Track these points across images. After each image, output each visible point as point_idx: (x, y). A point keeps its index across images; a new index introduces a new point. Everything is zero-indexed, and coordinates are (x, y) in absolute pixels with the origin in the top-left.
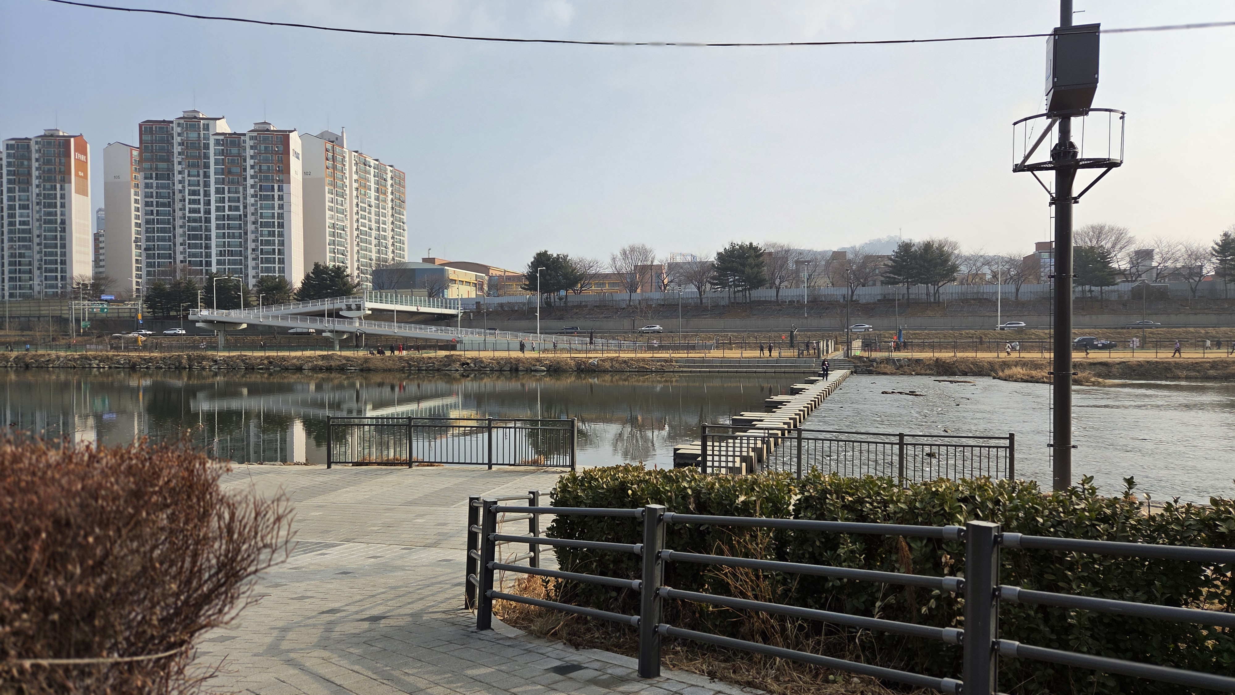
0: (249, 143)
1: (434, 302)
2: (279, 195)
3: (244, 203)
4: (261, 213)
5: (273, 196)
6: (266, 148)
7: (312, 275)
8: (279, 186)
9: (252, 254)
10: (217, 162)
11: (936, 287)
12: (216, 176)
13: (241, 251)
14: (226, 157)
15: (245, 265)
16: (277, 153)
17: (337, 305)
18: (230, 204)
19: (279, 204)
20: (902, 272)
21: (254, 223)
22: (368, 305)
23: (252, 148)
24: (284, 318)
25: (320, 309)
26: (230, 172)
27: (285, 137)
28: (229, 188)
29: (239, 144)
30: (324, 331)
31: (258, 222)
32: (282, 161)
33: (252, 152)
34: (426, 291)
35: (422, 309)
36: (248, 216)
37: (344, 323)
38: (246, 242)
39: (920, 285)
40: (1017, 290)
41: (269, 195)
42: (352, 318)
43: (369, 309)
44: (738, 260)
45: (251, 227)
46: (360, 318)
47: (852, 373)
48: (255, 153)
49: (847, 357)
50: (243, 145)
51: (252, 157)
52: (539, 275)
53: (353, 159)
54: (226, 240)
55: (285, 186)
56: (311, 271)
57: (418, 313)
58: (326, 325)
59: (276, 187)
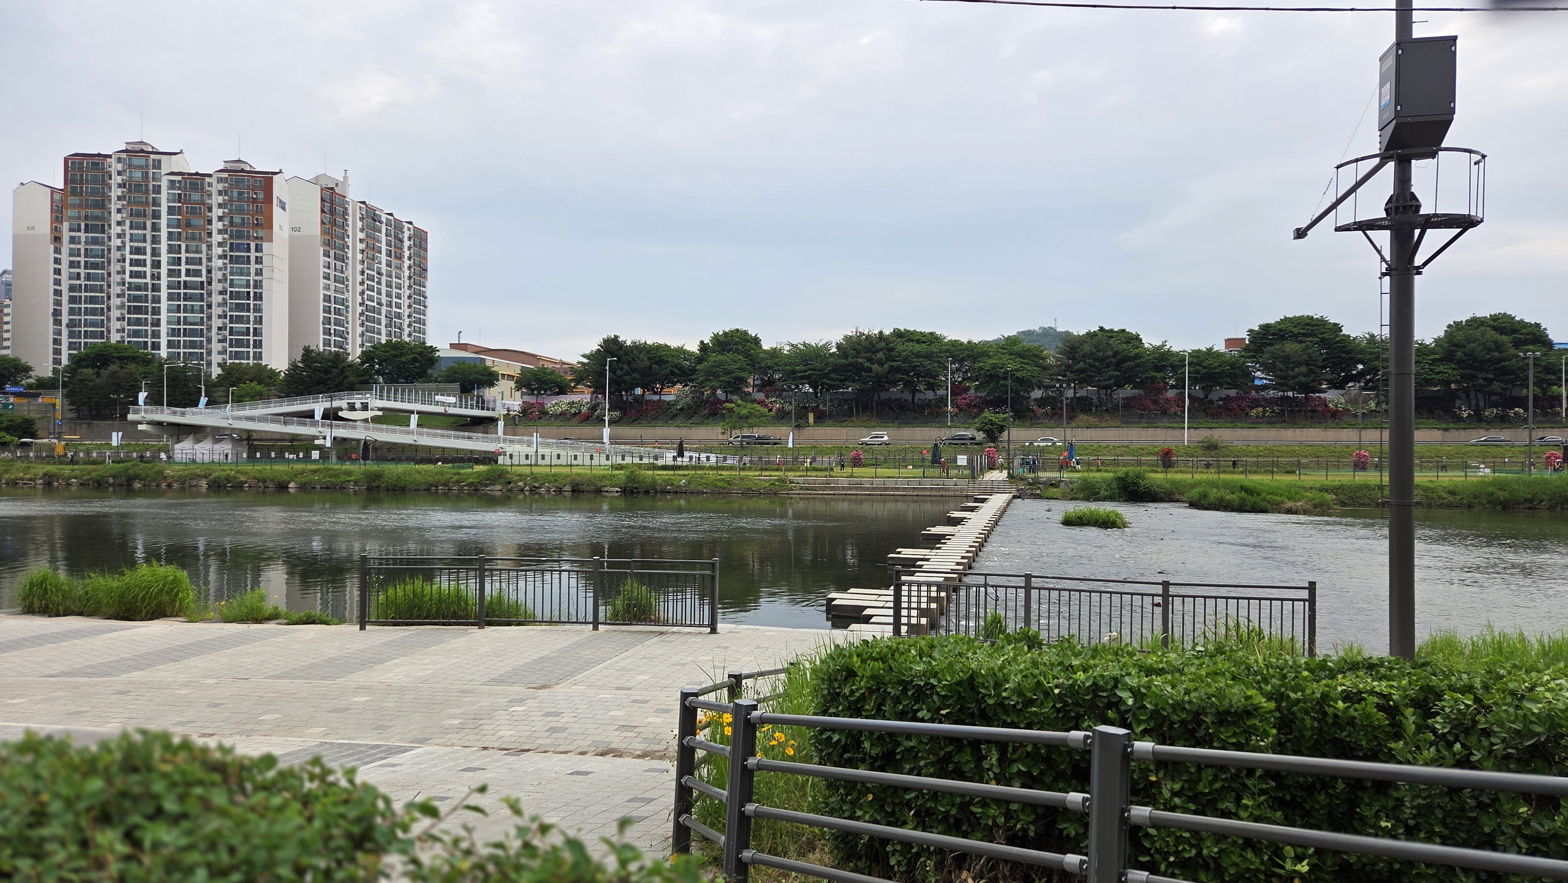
0: (216, 186)
1: (466, 402)
2: (257, 257)
3: (208, 266)
4: (232, 280)
5: (249, 257)
6: (240, 194)
7: (300, 365)
8: (257, 245)
9: (218, 334)
10: (171, 211)
11: (1109, 391)
12: (170, 230)
13: (202, 330)
14: (183, 204)
15: (207, 349)
16: (255, 201)
17: (336, 404)
18: (188, 267)
19: (257, 269)
20: (1068, 373)
21: (221, 293)
22: (377, 403)
23: (220, 193)
24: (262, 419)
25: (312, 408)
26: (188, 225)
27: (266, 180)
28: (187, 246)
29: (202, 188)
30: (317, 438)
31: (226, 291)
32: (262, 211)
33: (220, 199)
34: (457, 386)
35: (452, 410)
36: (213, 283)
37: (344, 427)
38: (209, 318)
39: (1090, 388)
40: (1206, 396)
41: (244, 256)
42: (356, 421)
43: (379, 409)
44: (864, 355)
45: (216, 299)
46: (366, 421)
47: (1014, 497)
48: (224, 200)
49: (1010, 476)
50: (208, 189)
51: (220, 206)
52: (607, 368)
53: (358, 211)
54: (182, 315)
55: (265, 245)
56: (299, 358)
57: (445, 415)
58: (320, 429)
59: (253, 246)
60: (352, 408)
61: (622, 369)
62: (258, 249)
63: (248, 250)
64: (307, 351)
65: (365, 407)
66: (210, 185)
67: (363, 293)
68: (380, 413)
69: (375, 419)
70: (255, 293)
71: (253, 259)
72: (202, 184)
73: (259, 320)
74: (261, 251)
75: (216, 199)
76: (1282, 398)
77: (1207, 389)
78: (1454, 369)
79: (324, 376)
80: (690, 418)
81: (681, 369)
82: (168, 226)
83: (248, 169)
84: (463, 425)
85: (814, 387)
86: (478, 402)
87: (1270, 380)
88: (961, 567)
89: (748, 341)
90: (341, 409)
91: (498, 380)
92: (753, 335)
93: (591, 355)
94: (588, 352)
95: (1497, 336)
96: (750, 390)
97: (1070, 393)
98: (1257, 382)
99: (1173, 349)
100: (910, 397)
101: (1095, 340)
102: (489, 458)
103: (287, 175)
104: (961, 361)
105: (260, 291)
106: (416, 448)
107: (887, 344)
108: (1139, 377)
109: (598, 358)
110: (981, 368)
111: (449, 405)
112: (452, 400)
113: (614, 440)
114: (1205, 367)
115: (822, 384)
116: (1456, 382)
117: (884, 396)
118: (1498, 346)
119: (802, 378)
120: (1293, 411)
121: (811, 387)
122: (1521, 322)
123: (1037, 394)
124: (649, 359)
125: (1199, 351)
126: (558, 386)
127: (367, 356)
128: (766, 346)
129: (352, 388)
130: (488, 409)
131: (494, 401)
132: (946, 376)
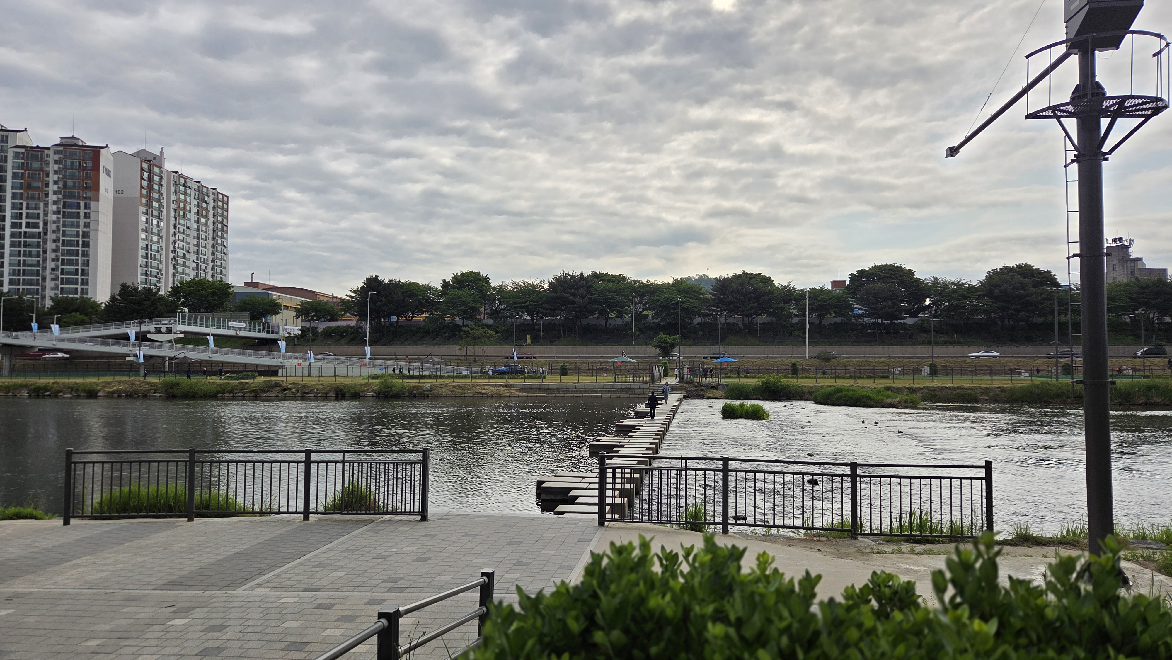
0: (53, 157)
1: (255, 326)
2: (85, 213)
3: (44, 220)
4: (64, 231)
5: (78, 213)
6: (72, 163)
7: (118, 297)
8: (86, 204)
9: (51, 273)
10: (15, 176)
11: (750, 319)
12: (14, 191)
13: (38, 271)
14: (25, 171)
15: (42, 286)
16: (84, 169)
17: (144, 328)
18: (28, 220)
19: (85, 223)
20: (721, 305)
21: (54, 241)
22: (180, 328)
23: (56, 162)
24: (83, 341)
25: (125, 332)
26: (29, 187)
27: (95, 152)
28: (28, 204)
29: (42, 158)
30: (128, 355)
31: (59, 240)
32: (90, 177)
33: (56, 167)
34: (247, 314)
35: (242, 334)
36: (49, 233)
37: (151, 347)
38: (45, 260)
39: (736, 316)
40: (820, 322)
41: (74, 212)
42: (162, 342)
43: (181, 333)
44: (569, 290)
45: (50, 246)
46: (170, 342)
47: (684, 397)
48: (59, 168)
49: (680, 382)
50: (46, 159)
51: (56, 172)
52: (369, 300)
53: (172, 179)
54: (22, 258)
55: (93, 204)
56: (118, 292)
57: (237, 337)
58: (131, 348)
59: (82, 204)
60: (158, 331)
61: (381, 301)
62: (87, 206)
63: (79, 207)
64: (124, 287)
65: (169, 331)
66: (48, 156)
67: (175, 242)
68: (182, 336)
69: (178, 341)
70: (84, 242)
71: (82, 215)
72: (42, 155)
73: (87, 263)
74: (89, 208)
75: (53, 167)
76: (873, 323)
77: (821, 316)
78: (993, 302)
79: (138, 307)
80: (434, 339)
81: (428, 300)
82: (13, 188)
83: (81, 144)
84: (253, 345)
85: (532, 316)
86: (264, 328)
87: (865, 310)
88: (651, 452)
89: (480, 280)
90: (149, 333)
91: (281, 310)
92: (484, 276)
93: (357, 290)
94: (355, 288)
95: (1021, 279)
96: (482, 317)
97: (722, 320)
98: (856, 312)
99: (795, 287)
100: (603, 323)
101: (740, 281)
102: (272, 371)
103: (113, 149)
104: (642, 295)
105: (88, 240)
106: (210, 363)
107: (586, 283)
108: (773, 308)
109: (362, 292)
110: (657, 301)
111: (240, 329)
112: (243, 325)
113: (374, 357)
114: (819, 301)
115: (537, 313)
116: (995, 312)
117: (584, 322)
118: (1023, 287)
119: (522, 307)
120: (882, 333)
121: (528, 315)
122: (1038, 270)
123: (698, 320)
124: (402, 293)
125: (814, 289)
126: (330, 314)
127: (175, 291)
128: (494, 284)
129: (161, 316)
130: (273, 333)
131: (278, 327)
132: (630, 307)
